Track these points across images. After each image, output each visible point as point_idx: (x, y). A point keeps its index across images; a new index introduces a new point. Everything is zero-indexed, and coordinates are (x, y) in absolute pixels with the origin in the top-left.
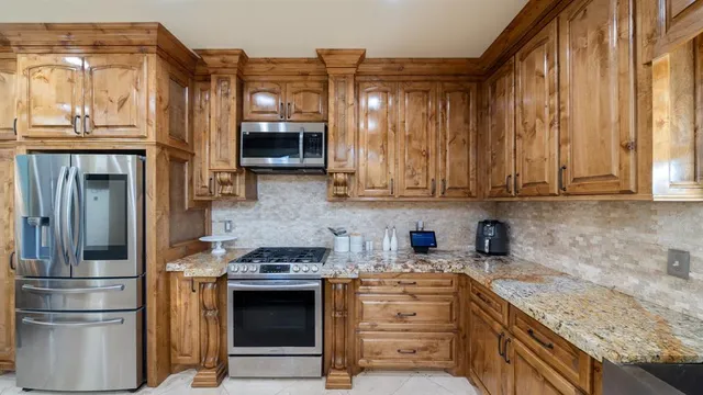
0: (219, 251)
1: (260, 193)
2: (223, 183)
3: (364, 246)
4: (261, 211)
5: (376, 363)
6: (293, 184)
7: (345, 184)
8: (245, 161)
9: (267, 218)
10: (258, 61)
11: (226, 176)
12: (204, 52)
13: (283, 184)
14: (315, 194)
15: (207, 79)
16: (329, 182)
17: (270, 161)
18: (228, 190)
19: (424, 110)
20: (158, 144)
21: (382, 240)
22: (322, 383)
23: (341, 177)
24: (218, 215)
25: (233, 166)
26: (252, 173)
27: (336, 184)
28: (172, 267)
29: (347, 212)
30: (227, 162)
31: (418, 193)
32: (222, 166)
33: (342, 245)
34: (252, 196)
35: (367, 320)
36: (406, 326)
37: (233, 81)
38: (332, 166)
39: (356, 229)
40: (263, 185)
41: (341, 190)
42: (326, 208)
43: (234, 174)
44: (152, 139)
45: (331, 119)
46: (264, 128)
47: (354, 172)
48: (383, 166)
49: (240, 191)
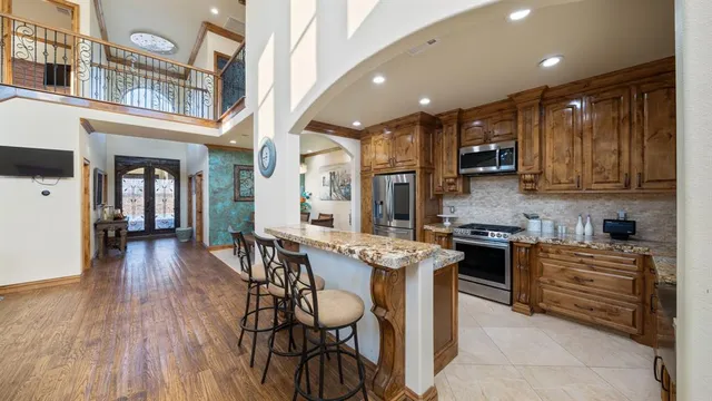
0: (447, 223)
1: (472, 189)
2: (450, 184)
3: (556, 229)
4: (473, 200)
5: (555, 308)
6: (495, 182)
7: (531, 181)
8: (463, 171)
9: (477, 205)
10: (470, 110)
11: (451, 180)
12: (440, 115)
13: (488, 183)
14: (512, 189)
15: (441, 127)
16: (520, 180)
17: (481, 169)
18: (452, 188)
19: (615, 115)
20: (421, 168)
21: (576, 225)
22: (510, 308)
23: (528, 177)
24: (446, 202)
25: (455, 174)
26: (467, 177)
27: (525, 182)
28: (426, 227)
29: (542, 202)
30: (452, 172)
31: (607, 186)
32: (449, 175)
33: (534, 226)
34: (467, 191)
35: (546, 276)
36: (583, 288)
37: (455, 126)
38: (521, 169)
39: (549, 215)
40: (474, 185)
41: (529, 186)
42: (521, 199)
43: (456, 179)
44: (418, 165)
45: (520, 138)
46: (476, 149)
47: (541, 173)
48: (570, 166)
49: (460, 188)
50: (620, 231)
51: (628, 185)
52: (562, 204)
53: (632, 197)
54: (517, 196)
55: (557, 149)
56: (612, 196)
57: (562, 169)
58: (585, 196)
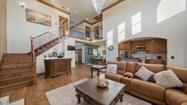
3: (151, 58)
4: (137, 54)
8: (136, 50)
15: (133, 43)
16: (146, 51)
18: (134, 52)
20: (130, 49)
21: (153, 57)
29: (149, 54)
32: (134, 50)
33: (148, 57)
37: (135, 43)
39: (150, 56)
40: (138, 52)
41: (148, 52)
45: (146, 45)
47: (149, 50)
48: (153, 49)
49: (136, 52)
50: (159, 58)
51: (160, 52)
52: (151, 54)
53: (161, 53)
54: (145, 53)
55: (151, 47)
56: (158, 53)
57: (152, 50)
58: (155, 53)
